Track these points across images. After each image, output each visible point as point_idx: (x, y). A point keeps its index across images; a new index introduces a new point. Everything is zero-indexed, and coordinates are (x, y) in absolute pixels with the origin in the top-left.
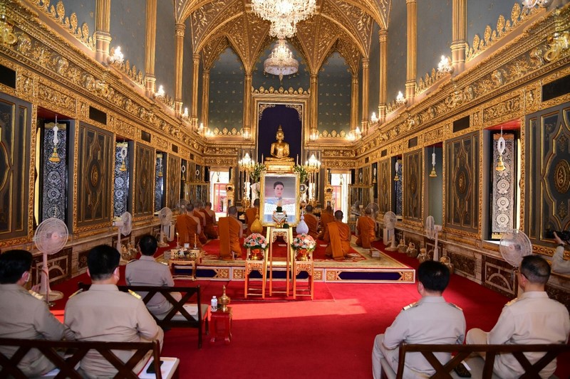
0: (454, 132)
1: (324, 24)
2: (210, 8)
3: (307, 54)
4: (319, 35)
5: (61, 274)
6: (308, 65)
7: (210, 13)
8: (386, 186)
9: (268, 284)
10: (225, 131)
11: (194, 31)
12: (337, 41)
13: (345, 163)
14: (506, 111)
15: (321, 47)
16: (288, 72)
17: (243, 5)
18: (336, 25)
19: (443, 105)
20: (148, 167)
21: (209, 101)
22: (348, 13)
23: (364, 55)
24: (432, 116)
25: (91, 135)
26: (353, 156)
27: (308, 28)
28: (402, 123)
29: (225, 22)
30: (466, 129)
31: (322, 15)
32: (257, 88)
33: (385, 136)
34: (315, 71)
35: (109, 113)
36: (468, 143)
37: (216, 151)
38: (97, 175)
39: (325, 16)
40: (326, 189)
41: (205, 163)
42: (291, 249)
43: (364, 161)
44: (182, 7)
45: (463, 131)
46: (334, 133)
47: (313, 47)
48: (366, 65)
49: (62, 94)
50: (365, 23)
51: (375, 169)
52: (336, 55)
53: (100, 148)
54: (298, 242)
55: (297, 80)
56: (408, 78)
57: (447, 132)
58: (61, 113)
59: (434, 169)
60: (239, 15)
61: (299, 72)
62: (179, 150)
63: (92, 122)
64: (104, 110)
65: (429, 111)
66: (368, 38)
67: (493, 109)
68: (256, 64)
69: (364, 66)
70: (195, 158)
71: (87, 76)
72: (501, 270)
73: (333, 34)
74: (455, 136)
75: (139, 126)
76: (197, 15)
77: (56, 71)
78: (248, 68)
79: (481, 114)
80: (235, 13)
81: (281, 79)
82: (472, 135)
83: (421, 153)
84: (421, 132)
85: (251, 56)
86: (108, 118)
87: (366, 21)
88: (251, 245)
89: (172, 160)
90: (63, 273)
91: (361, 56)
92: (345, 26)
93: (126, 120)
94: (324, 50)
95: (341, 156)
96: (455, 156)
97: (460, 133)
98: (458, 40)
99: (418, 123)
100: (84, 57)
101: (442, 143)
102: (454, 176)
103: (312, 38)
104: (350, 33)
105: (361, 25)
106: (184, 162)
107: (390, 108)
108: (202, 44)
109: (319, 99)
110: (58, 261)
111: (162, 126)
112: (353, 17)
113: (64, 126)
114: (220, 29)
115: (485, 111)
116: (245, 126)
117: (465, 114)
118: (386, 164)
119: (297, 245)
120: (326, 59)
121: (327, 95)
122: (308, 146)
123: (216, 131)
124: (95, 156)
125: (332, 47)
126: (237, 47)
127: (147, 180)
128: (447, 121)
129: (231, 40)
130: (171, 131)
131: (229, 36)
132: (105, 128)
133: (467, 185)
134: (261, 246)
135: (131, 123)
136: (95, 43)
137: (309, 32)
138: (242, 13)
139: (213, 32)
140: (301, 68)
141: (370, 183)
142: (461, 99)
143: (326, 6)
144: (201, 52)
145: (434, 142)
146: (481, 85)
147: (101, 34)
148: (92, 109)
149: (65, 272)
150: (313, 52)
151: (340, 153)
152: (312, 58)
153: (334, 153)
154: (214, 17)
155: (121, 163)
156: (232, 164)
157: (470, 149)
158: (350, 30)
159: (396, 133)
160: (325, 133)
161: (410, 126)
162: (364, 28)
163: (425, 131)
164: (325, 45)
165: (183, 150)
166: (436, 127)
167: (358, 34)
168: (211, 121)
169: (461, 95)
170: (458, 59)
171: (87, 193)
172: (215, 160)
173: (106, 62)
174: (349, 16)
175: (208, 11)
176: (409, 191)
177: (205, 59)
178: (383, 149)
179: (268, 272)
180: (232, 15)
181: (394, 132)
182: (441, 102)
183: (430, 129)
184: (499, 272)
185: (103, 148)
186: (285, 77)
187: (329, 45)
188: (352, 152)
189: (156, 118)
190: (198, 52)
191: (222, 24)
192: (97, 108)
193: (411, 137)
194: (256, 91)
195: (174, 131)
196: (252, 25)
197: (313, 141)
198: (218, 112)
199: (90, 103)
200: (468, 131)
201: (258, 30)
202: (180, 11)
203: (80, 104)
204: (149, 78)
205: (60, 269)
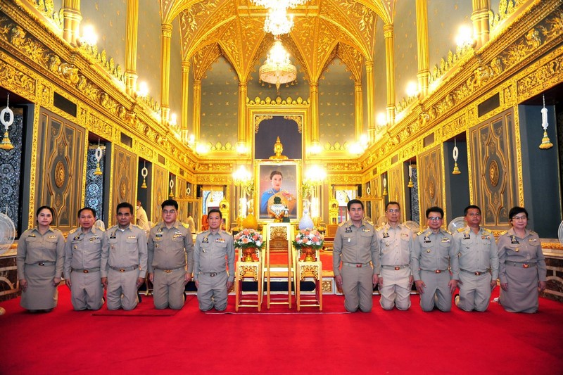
0: (479, 116)
1: (323, 27)
2: (200, 10)
3: (306, 61)
4: (318, 39)
5: (10, 289)
6: (307, 73)
7: (200, 17)
8: (398, 195)
9: (265, 297)
10: (219, 145)
11: (183, 36)
12: (338, 45)
13: (350, 177)
14: (549, 75)
15: (321, 53)
16: (285, 80)
17: (236, 7)
18: (336, 27)
19: (464, 89)
20: (129, 174)
21: (201, 113)
22: (348, 13)
23: (367, 57)
24: (450, 104)
25: (56, 126)
26: (359, 169)
27: (305, 32)
28: (415, 121)
29: (217, 26)
30: (496, 109)
31: (321, 16)
32: (252, 98)
33: (395, 140)
34: (314, 78)
35: (80, 105)
36: (498, 125)
37: (209, 167)
38: (62, 174)
39: (324, 17)
40: (330, 204)
41: (197, 181)
42: (293, 249)
43: (371, 173)
44: (168, 5)
45: (492, 112)
46: (337, 145)
47: (311, 54)
48: (369, 68)
49: (17, 69)
50: (367, 23)
51: (385, 180)
52: (337, 61)
53: (68, 143)
54: (302, 238)
55: (294, 89)
56: (419, 69)
57: (470, 120)
58: (14, 91)
59: (456, 165)
60: (231, 19)
61: (297, 79)
62: (167, 163)
63: (57, 110)
64: (73, 100)
65: (447, 98)
66: (371, 39)
67: (529, 77)
68: (251, 73)
69: (368, 69)
70: (185, 174)
71: (51, 56)
72: (557, 272)
73: (334, 37)
74: (481, 121)
75: (118, 127)
76: (186, 19)
77: (9, 40)
78: (243, 78)
79: (514, 88)
80: (227, 16)
81: (278, 87)
82: (503, 114)
83: (440, 150)
84: (439, 126)
85: (245, 64)
86: (79, 111)
87: (369, 20)
88: (243, 243)
89: (158, 172)
90: (12, 287)
91: (364, 60)
92: (346, 27)
93: (102, 117)
94: (324, 56)
95: (346, 170)
96: (483, 144)
97: (488, 115)
98: (480, 9)
99: (433, 116)
100: (46, 30)
101: (464, 133)
102: (482, 168)
103: (310, 42)
104: (352, 35)
105: (363, 24)
106: (172, 176)
107: (399, 108)
108: (192, 50)
109: (320, 109)
110: (5, 272)
111: (146, 131)
112: (354, 17)
113: (21, 111)
114: (211, 34)
115: (519, 83)
116: (240, 140)
117: (494, 92)
118: (398, 171)
119: (300, 242)
120: (326, 66)
121: (328, 104)
122: (310, 160)
123: (209, 146)
124: (61, 152)
125: (332, 53)
126: (229, 55)
127: (127, 190)
128: (470, 106)
129: (224, 47)
130: (157, 139)
131: (221, 43)
132: (74, 121)
133: (500, 174)
134: (255, 243)
135: (108, 121)
136: (62, 21)
137: (307, 37)
138: (234, 17)
139: (204, 37)
140: (299, 76)
141: (380, 195)
142: (487, 75)
143: (325, 5)
144: (191, 60)
145: (456, 134)
146: (512, 53)
147: (69, 11)
148: (57, 96)
149: (15, 286)
150: (311, 58)
151: (344, 166)
152: (311, 65)
153: (338, 167)
154: (204, 20)
155: (96, 167)
156: (226, 181)
157: (502, 132)
158: (350, 31)
159: (407, 134)
160: (328, 146)
161: (424, 121)
162: (366, 27)
163: (443, 123)
164: (324, 50)
165: (171, 162)
166: (456, 116)
167: (360, 34)
168: (204, 136)
169: (486, 71)
170: (480, 31)
171: (50, 194)
172: (208, 178)
173: (75, 44)
174: (350, 16)
175: (198, 14)
176: (426, 195)
177: (196, 68)
178: (393, 155)
179: (265, 283)
180: (224, 19)
181: (405, 133)
182: (462, 85)
183: (449, 120)
184: (555, 273)
185: (71, 144)
186: (283, 86)
187: (329, 50)
188: (357, 165)
189: (138, 121)
190: (187, 59)
191: (214, 29)
192: (63, 95)
193: (426, 134)
194: (252, 102)
195: (160, 139)
196: (246, 30)
197: (315, 155)
198: (211, 125)
199: (55, 89)
200: (498, 110)
201: (252, 35)
202: (167, 10)
203: (41, 87)
204: (130, 75)
205: (8, 281)
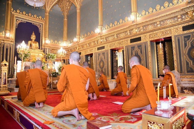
6: (45, 6)
32: (15, 9)
34: (48, 9)
46: (56, 42)
48: (78, 11)
98: (134, 11)
116: (7, 30)
120: (53, 6)
121: (53, 23)
152: (48, 3)
160: (52, 41)
197: (47, 44)
